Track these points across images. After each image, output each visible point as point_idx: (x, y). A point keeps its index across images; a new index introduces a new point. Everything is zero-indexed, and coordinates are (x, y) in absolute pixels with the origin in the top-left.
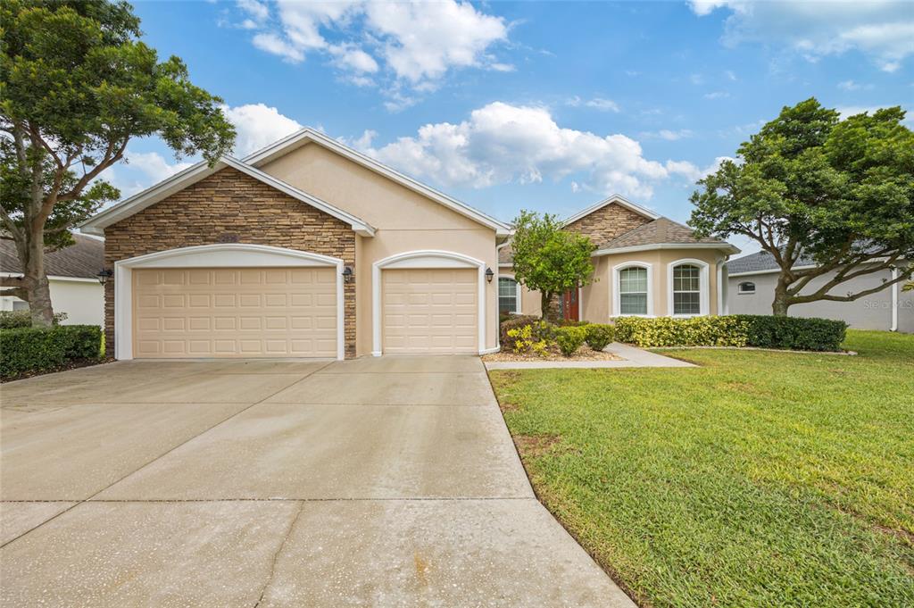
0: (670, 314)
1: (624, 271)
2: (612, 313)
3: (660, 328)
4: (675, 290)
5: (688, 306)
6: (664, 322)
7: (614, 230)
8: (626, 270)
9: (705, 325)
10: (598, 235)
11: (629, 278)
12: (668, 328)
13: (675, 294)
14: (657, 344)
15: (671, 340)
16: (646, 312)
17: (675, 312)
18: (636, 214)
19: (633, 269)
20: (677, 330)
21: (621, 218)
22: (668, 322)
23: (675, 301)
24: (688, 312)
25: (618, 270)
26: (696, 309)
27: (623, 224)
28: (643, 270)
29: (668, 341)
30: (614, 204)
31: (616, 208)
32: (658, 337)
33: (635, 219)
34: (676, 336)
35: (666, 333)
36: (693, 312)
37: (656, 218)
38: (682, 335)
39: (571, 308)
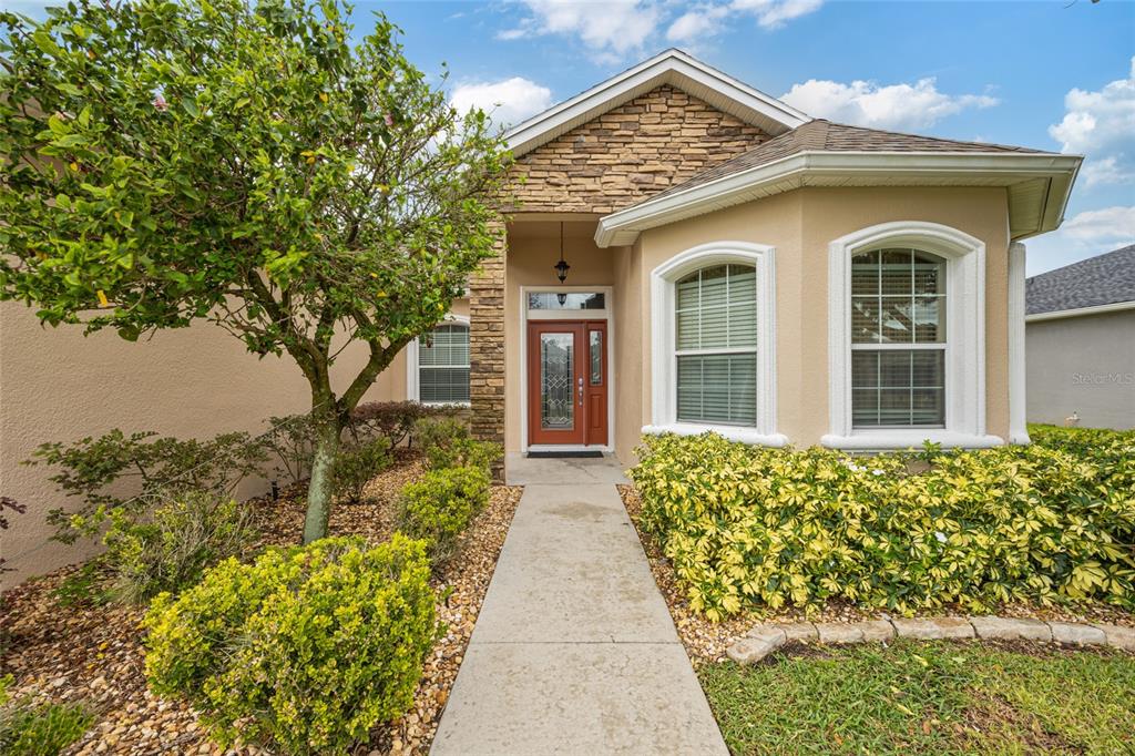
0: (839, 432)
1: (686, 282)
2: (650, 422)
3: (793, 511)
4: (854, 341)
5: (900, 400)
6: (812, 480)
7: (670, 167)
8: (693, 278)
9: (1020, 509)
10: (622, 182)
11: (701, 304)
12: (831, 520)
13: (855, 353)
14: (776, 600)
15: (847, 576)
16: (751, 419)
17: (858, 421)
18: (733, 117)
19: (715, 272)
20: (879, 529)
21: (692, 134)
22: (831, 486)
23: (854, 383)
24: (903, 422)
25: (667, 279)
26: (932, 410)
27: (697, 149)
28: (745, 270)
29: (831, 585)
30: (667, 88)
31: (675, 100)
32: (784, 561)
33: (733, 134)
34: (874, 560)
35: (821, 545)
36: (920, 422)
37: (793, 124)
38: (904, 557)
39: (590, 398)
